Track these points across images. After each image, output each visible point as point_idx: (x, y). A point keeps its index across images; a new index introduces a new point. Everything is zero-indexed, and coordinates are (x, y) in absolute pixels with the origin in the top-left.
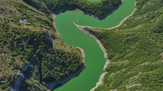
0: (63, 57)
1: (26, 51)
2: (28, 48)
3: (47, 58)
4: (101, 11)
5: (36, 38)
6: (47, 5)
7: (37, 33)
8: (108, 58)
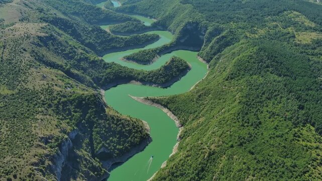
0: (120, 124)
1: (73, 115)
2: (75, 112)
3: (99, 124)
4: (164, 77)
5: (85, 100)
6: (93, 79)
7: (85, 95)
8: (180, 125)
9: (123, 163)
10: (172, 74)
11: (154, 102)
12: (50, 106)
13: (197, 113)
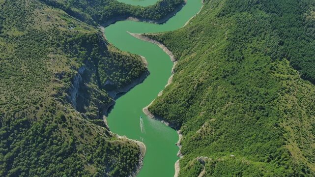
0: (121, 60)
1: (80, 53)
2: (81, 50)
3: (103, 60)
4: (159, 13)
5: (88, 39)
6: (92, 17)
7: (88, 35)
8: (175, 60)
9: (126, 92)
10: (167, 10)
11: (150, 38)
12: (58, 45)
13: (189, 49)
